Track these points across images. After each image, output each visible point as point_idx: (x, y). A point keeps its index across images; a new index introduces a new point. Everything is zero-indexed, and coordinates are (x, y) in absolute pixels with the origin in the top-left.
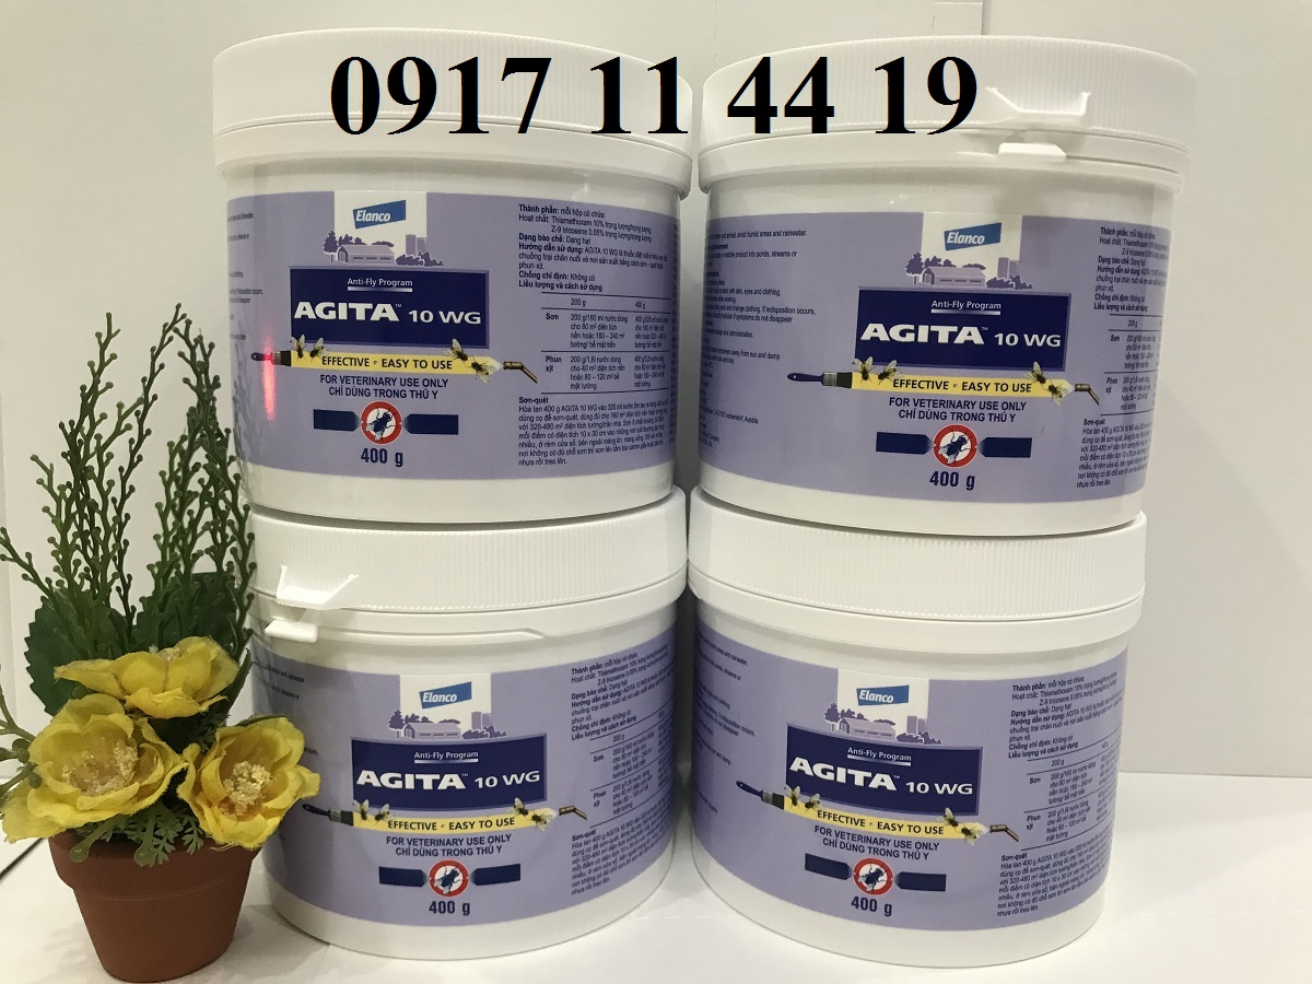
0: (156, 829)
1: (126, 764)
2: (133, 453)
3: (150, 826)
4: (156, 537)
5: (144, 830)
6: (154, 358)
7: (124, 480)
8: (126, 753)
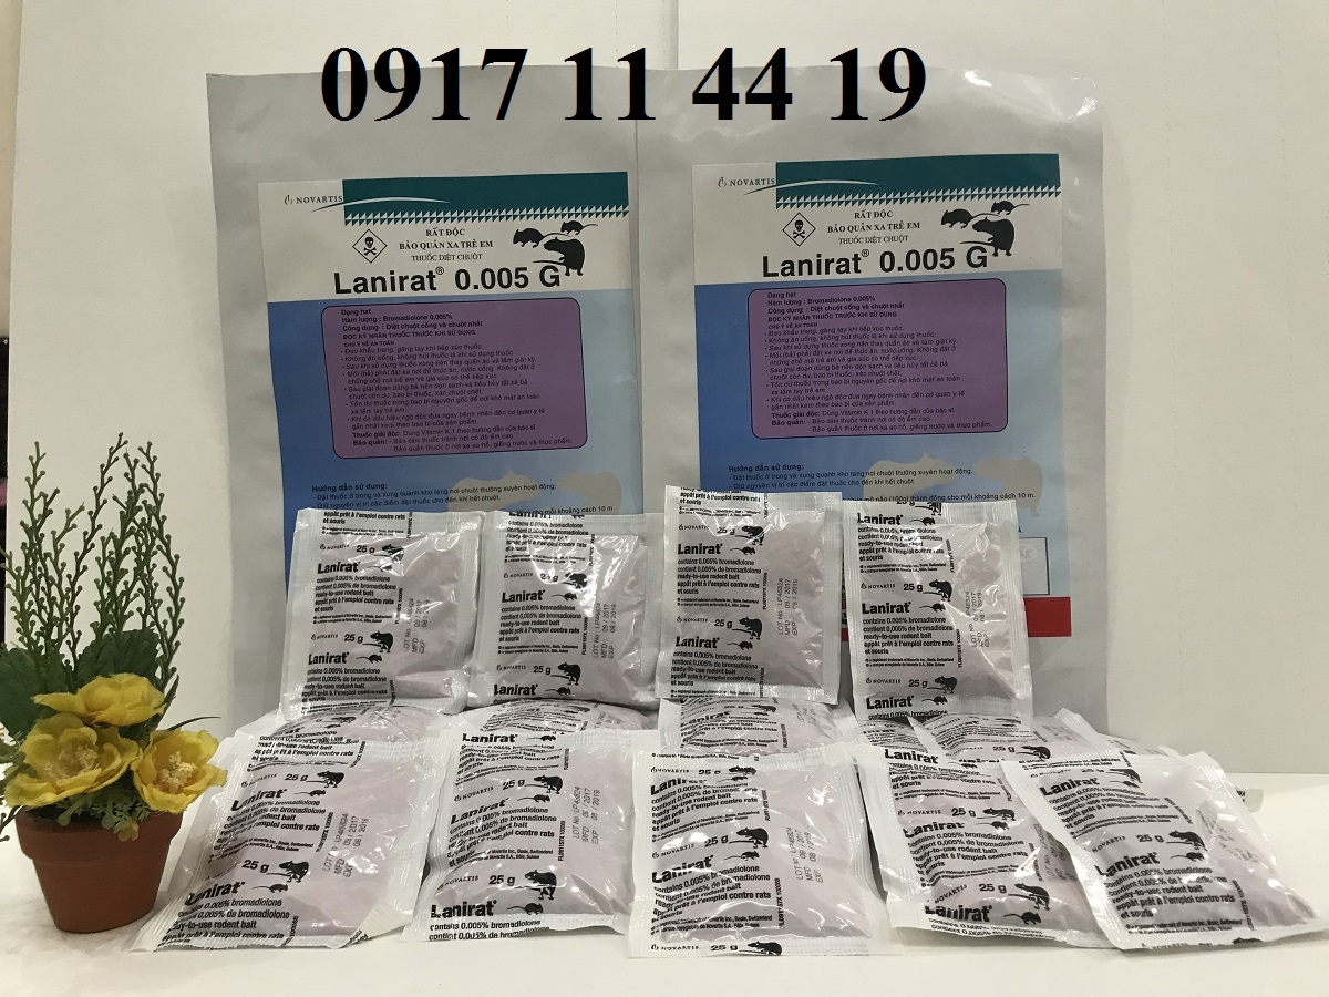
0: (114, 804)
1: (89, 761)
2: (86, 542)
3: (110, 803)
4: (96, 604)
5: (106, 806)
6: (103, 473)
7: (78, 562)
8: (88, 754)
